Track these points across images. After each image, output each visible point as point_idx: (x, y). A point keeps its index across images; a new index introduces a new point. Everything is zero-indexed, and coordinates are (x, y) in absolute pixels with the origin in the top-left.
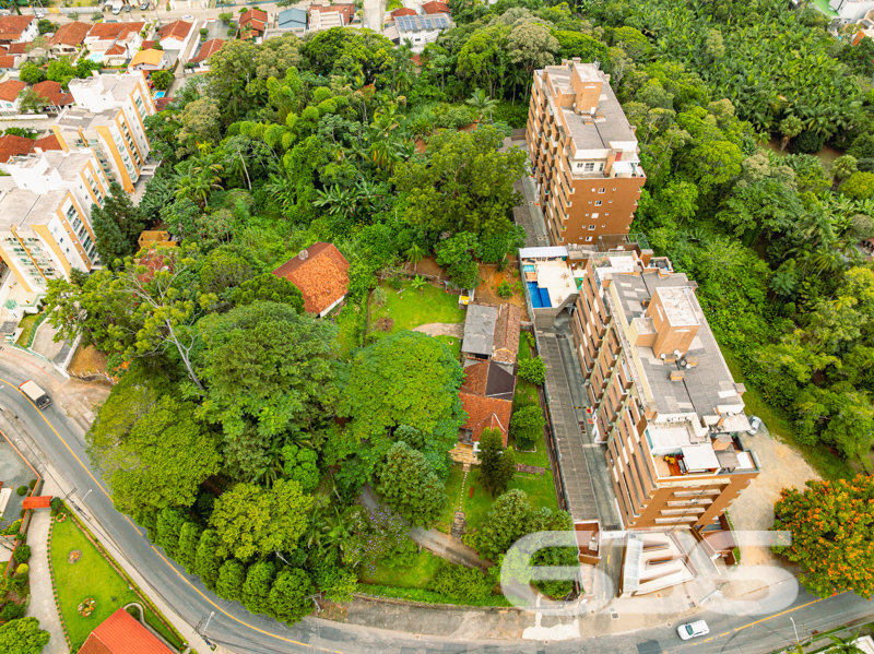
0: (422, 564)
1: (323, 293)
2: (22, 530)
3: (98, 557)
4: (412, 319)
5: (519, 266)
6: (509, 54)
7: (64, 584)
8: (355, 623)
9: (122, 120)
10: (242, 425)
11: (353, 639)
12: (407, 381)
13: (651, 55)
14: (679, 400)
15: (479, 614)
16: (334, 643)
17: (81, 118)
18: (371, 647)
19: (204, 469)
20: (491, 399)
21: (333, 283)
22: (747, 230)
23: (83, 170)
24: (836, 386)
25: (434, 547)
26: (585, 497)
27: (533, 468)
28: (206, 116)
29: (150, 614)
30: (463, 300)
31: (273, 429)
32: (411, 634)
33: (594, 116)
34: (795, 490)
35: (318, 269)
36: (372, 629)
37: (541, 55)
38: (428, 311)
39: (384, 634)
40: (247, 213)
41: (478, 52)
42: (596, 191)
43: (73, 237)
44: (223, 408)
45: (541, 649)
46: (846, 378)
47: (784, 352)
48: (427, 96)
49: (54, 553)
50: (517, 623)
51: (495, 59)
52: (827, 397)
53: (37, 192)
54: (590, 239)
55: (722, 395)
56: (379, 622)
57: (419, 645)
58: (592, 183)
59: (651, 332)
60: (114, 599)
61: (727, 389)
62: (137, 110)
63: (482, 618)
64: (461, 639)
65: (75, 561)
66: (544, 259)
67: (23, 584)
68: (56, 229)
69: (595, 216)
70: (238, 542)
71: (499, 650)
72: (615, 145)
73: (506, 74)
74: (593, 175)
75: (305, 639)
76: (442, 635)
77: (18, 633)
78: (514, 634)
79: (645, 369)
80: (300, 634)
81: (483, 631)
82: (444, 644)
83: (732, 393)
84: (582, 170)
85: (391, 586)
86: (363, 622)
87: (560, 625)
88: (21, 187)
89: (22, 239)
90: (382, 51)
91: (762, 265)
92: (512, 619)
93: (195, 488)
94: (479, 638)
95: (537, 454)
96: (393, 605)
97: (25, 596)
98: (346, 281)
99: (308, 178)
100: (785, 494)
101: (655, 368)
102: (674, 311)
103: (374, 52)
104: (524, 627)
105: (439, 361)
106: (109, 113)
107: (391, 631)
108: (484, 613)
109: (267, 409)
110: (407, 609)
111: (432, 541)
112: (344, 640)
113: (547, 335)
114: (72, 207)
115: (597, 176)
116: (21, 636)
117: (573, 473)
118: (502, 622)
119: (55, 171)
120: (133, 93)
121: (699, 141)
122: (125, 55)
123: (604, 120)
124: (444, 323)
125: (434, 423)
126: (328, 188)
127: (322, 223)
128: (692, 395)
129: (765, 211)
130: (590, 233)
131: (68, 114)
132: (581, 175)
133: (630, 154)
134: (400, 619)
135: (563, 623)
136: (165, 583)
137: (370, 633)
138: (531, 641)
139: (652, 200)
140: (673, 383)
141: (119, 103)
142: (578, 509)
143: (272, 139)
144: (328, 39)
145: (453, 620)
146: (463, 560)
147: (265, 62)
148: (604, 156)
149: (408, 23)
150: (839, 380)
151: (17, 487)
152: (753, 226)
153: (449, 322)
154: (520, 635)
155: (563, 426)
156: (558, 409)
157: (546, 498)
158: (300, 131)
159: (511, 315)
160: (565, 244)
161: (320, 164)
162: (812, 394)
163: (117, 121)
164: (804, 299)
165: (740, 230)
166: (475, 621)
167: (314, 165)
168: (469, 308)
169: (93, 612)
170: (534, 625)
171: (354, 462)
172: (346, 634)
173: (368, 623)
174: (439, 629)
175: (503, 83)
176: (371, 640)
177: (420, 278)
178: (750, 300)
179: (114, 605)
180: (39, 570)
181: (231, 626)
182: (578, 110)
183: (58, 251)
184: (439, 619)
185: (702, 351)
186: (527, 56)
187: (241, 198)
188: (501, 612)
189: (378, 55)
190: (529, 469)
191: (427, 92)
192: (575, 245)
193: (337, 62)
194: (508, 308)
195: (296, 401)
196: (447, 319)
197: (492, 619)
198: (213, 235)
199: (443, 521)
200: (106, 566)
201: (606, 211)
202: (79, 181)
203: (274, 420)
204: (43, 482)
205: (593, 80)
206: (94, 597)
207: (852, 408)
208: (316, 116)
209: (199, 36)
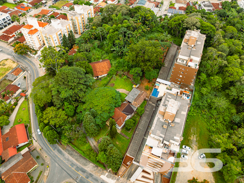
0: (86, 146)
1: (101, 72)
2: (18, 99)
3: (28, 111)
4: (119, 86)
5: (155, 83)
6: (184, 24)
7: (19, 114)
8: (66, 152)
9: (82, 17)
10: (56, 92)
11: (63, 155)
12: (100, 99)
13: (239, 37)
14: (161, 133)
15: (94, 165)
16: (59, 154)
17: (74, 14)
18: (66, 159)
19: (47, 100)
20: (122, 113)
21: (105, 70)
22: (234, 98)
23: (67, 26)
24: (232, 157)
25: (91, 143)
26: (134, 150)
27: (126, 136)
28: (97, 20)
29: (29, 128)
30: (134, 86)
31: (62, 96)
32: (76, 161)
33: (192, 48)
34: (197, 179)
35: (103, 65)
36: (69, 155)
37: (193, 27)
38: (124, 86)
39: (71, 158)
40: (97, 47)
41: (174, 22)
42: (182, 69)
43: (58, 40)
44: (54, 87)
45: (102, 182)
46: (238, 156)
47: (220, 139)
48: (158, 31)
49: (21, 106)
50: (101, 172)
51: (179, 24)
52: (227, 158)
53: (55, 28)
54: (179, 83)
55: (175, 138)
56: (71, 155)
57: (76, 165)
58: (181, 66)
59: (164, 111)
60: (25, 121)
61: (178, 137)
62: (88, 15)
63: (94, 166)
64: (86, 169)
65: (23, 110)
66: (163, 84)
67: (13, 110)
68: (55, 37)
69: (181, 76)
70: (45, 119)
71: (93, 176)
72: (192, 57)
73: (182, 30)
74: (183, 64)
75: (54, 150)
76: (82, 165)
77: (3, 118)
78: (99, 175)
79: (157, 121)
80: (54, 148)
81: (92, 170)
82: (82, 168)
83: (178, 138)
84: (180, 61)
85: (77, 147)
86: (68, 152)
87: (111, 179)
88: (53, 26)
89: (47, 37)
90: (149, 15)
91: (234, 111)
92: (100, 171)
93: (44, 103)
94: (90, 171)
95: (130, 133)
96: (76, 152)
97: (11, 113)
98: (108, 71)
99: (112, 42)
100: (194, 179)
101: (161, 122)
102: (171, 107)
103: (147, 15)
104: (102, 174)
105: (112, 97)
106: (80, 14)
107: (72, 158)
108: (95, 166)
109: (63, 91)
110: (79, 155)
111: (92, 142)
112: (61, 154)
113: (153, 104)
114: (61, 33)
115: (184, 64)
116: (4, 119)
117: (135, 143)
118: (98, 170)
119: (60, 24)
120: (88, 11)
121: (229, 65)
122: (98, 2)
123: (195, 49)
124: (127, 90)
125: (101, 112)
126: (116, 46)
127: (111, 55)
128: (167, 134)
129: (241, 94)
130: (179, 81)
131: (72, 12)
132: (179, 63)
133: (196, 61)
134: (76, 156)
135: (112, 179)
136: (36, 123)
137: (68, 156)
138: (102, 179)
139: (207, 79)
140: (164, 128)
141: (84, 13)
142: (130, 152)
143: (107, 30)
144: (136, 8)
145: (87, 163)
146: (96, 150)
147: (117, 11)
148: (187, 59)
149: (171, 11)
150: (235, 155)
151: (23, 90)
152: (236, 98)
153: (128, 91)
154: (100, 176)
155: (141, 129)
156: (143, 125)
157: (125, 145)
158: (115, 30)
159: (143, 94)
160: (171, 82)
161: (116, 39)
162: (224, 155)
163: (81, 17)
164: (242, 127)
165: (232, 98)
166: (92, 167)
167: (114, 39)
168: (134, 89)
169: (20, 122)
170: (104, 175)
171: (81, 113)
172: (63, 153)
173: (69, 154)
174: (83, 163)
175: (181, 32)
176: (67, 158)
177: (126, 76)
178: (224, 120)
179: (25, 122)
180: (17, 109)
181: (42, 139)
182: (188, 44)
183: (54, 42)
184: (84, 161)
185: (178, 123)
186: (188, 26)
187: (96, 43)
188: (99, 168)
189: (147, 16)
190: (125, 136)
191: (159, 29)
192: (174, 83)
193: (136, 15)
194: (144, 92)
195: (71, 92)
196: (128, 90)
197: (96, 168)
198: (83, 49)
199: (97, 138)
200: (28, 114)
201: (185, 76)
202: (65, 28)
203: (63, 95)
204: (27, 91)
205: (195, 36)
206: (22, 119)
207: (232, 165)
208: (120, 27)
209: (118, 2)
